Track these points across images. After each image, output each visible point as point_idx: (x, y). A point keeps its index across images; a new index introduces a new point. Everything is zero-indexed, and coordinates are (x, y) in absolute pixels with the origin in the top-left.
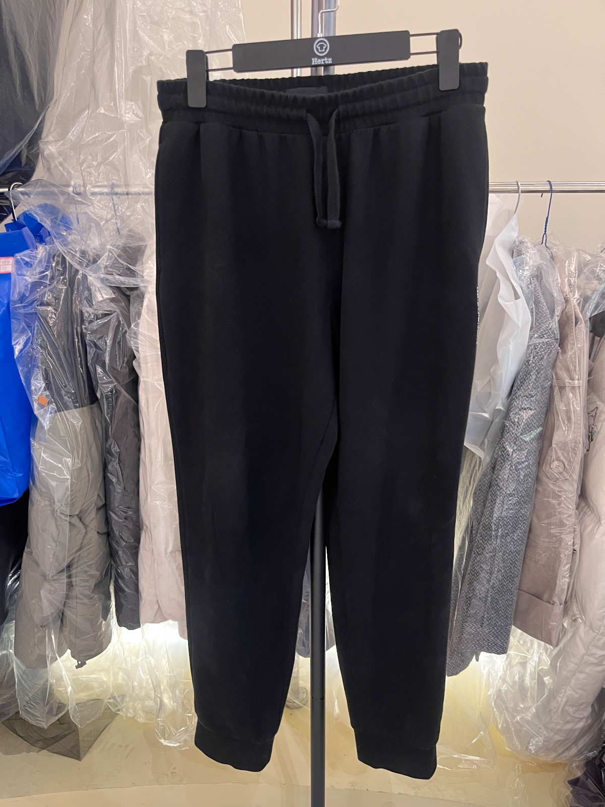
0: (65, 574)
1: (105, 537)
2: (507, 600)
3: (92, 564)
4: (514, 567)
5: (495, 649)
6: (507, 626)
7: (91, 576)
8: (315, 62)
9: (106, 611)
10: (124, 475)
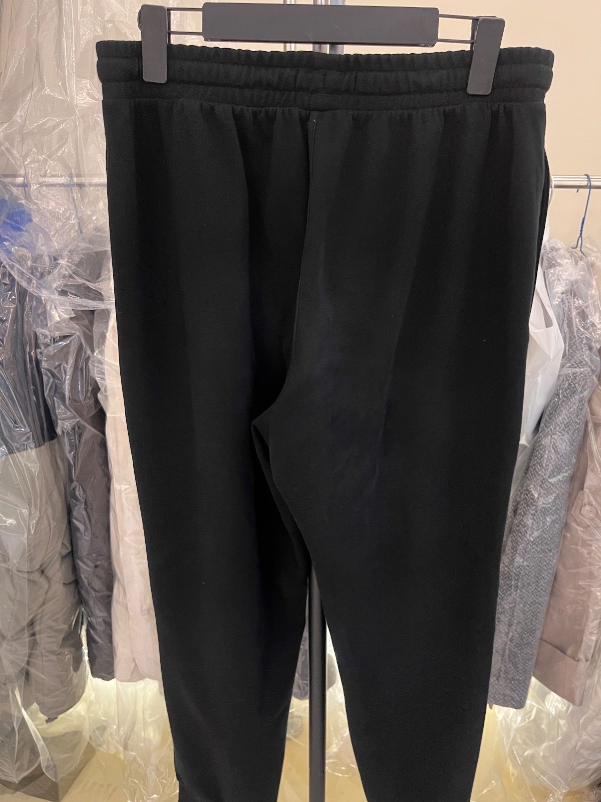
0: (27, 634)
1: (72, 587)
2: (526, 654)
3: (58, 619)
5: (511, 703)
7: (59, 631)
10: (93, 521)
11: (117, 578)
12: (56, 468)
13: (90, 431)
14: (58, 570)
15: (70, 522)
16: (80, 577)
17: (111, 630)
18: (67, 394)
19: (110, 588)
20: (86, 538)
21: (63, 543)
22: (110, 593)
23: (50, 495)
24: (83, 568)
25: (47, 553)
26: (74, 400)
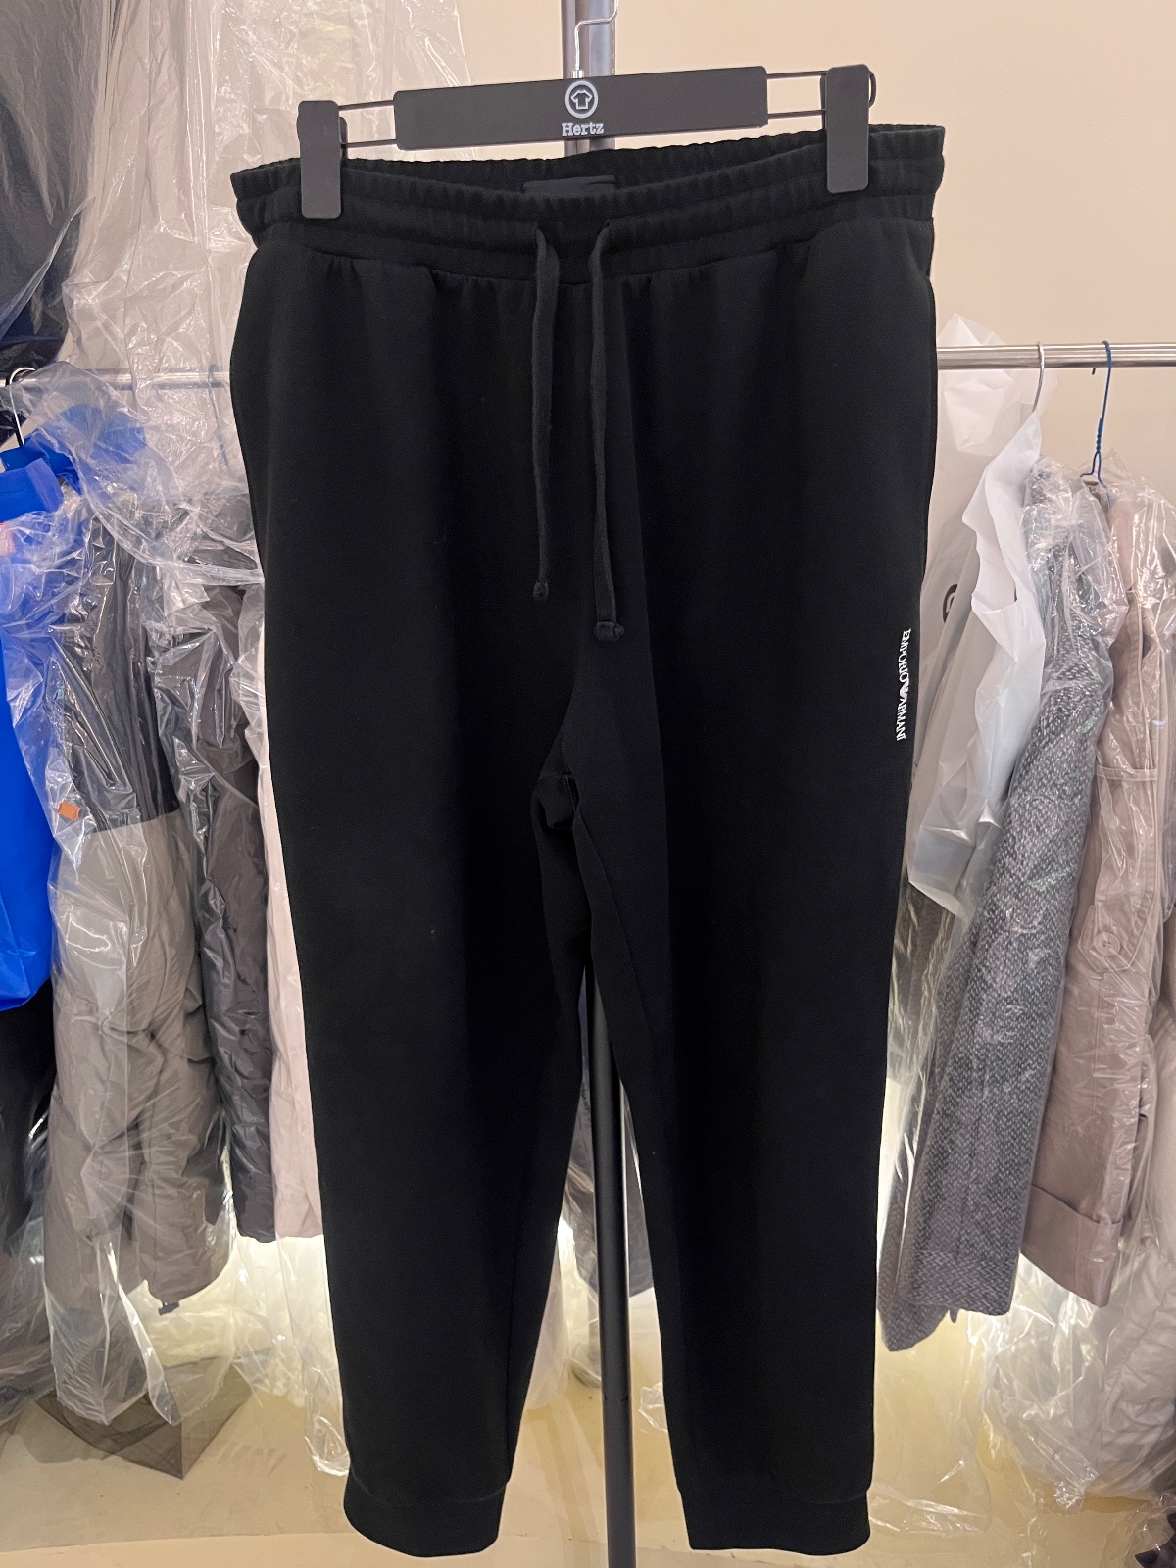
0: (126, 1143)
1: (205, 1068)
2: (1005, 1210)
3: (181, 1121)
4: (1020, 1143)
5: (983, 1304)
6: (1007, 1260)
7: (180, 1144)
8: (568, 132)
9: (214, 1209)
10: (238, 951)
11: (279, 1054)
12: (176, 860)
13: (233, 793)
14: (179, 1036)
15: (199, 954)
16: (218, 1052)
17: (269, 1148)
18: (194, 730)
19: (267, 1074)
20: (227, 981)
21: (187, 989)
22: (267, 1083)
23: (165, 903)
24: (222, 1036)
25: (161, 1002)
26: (207, 743)
